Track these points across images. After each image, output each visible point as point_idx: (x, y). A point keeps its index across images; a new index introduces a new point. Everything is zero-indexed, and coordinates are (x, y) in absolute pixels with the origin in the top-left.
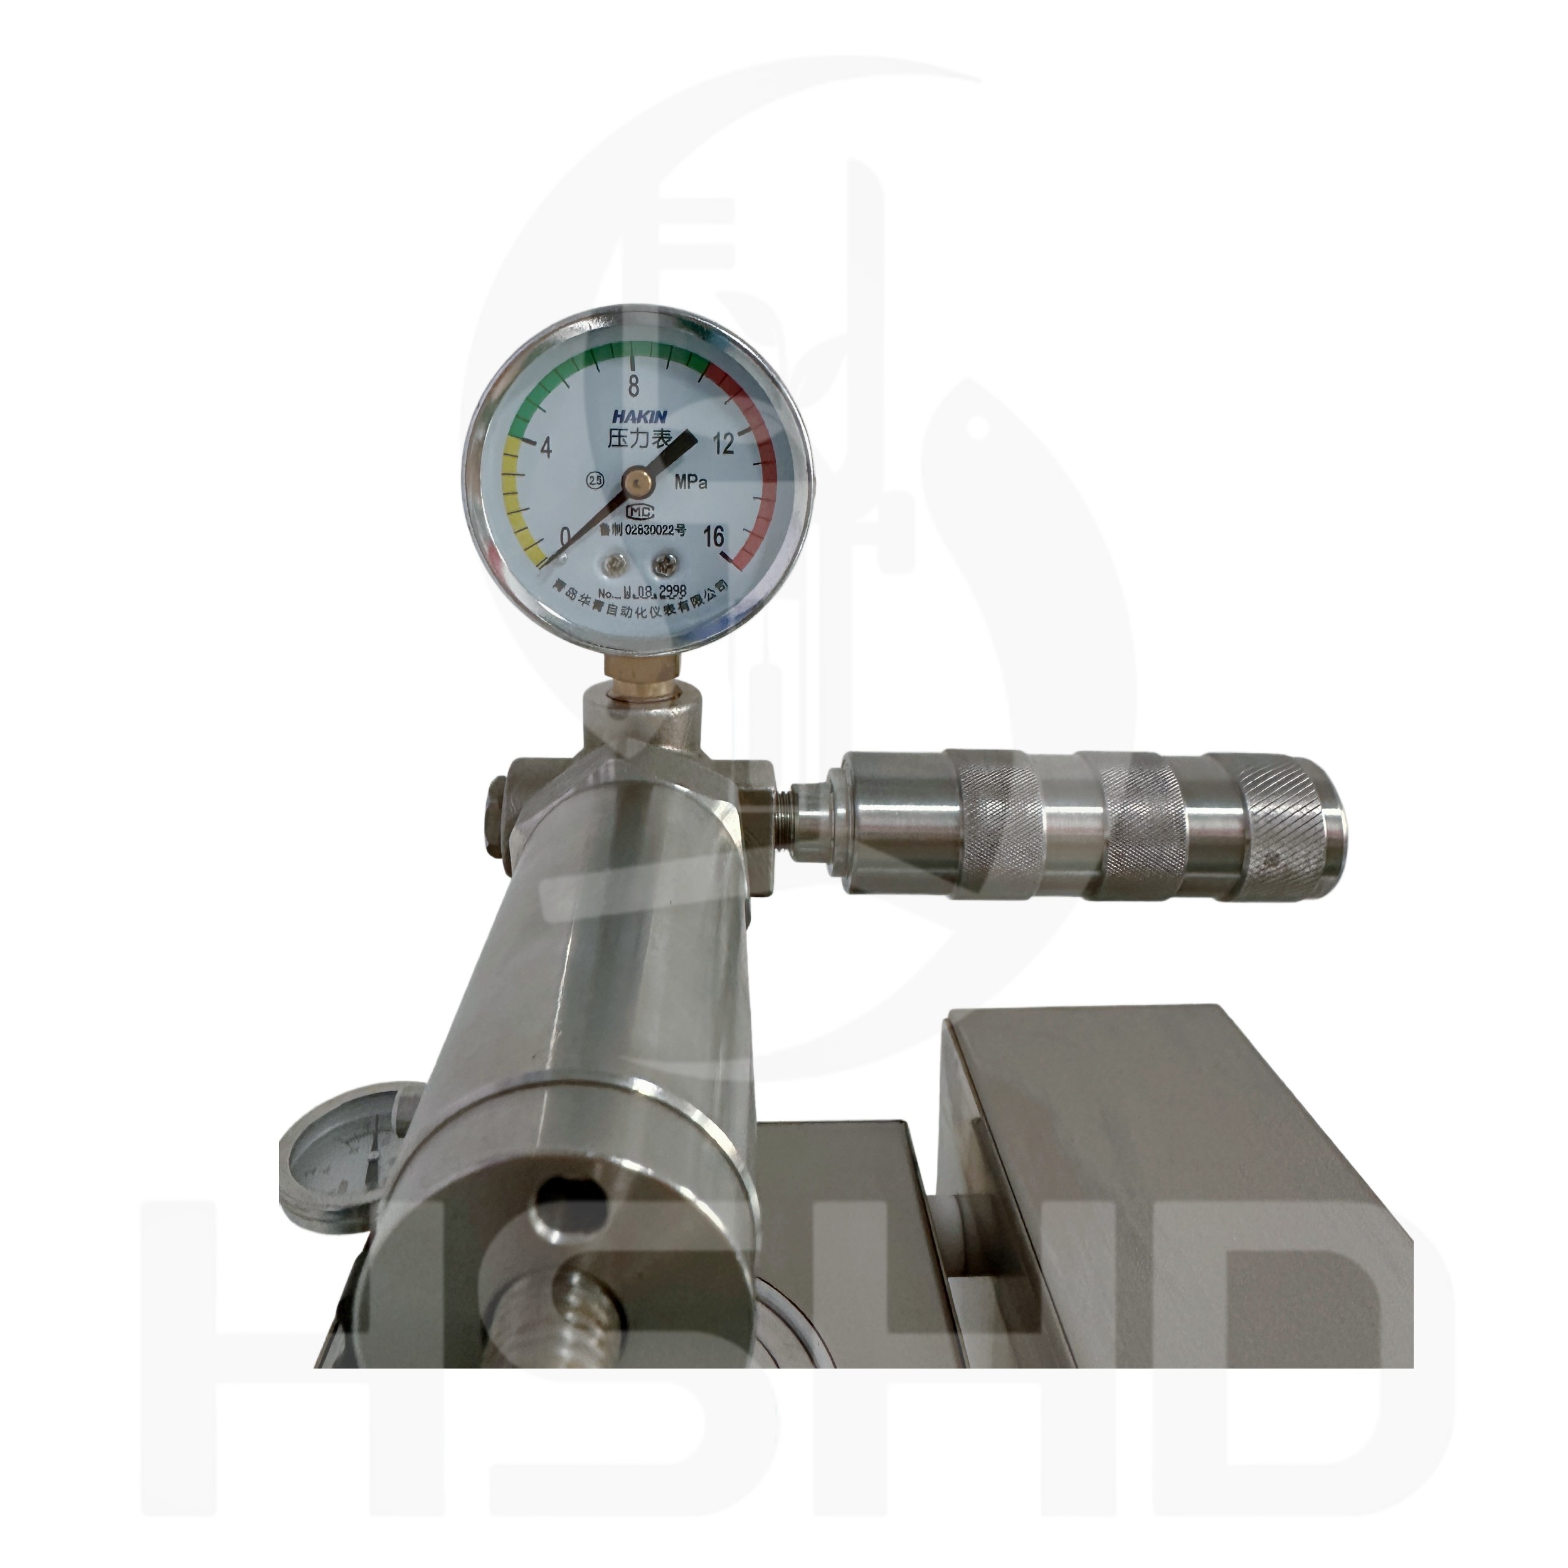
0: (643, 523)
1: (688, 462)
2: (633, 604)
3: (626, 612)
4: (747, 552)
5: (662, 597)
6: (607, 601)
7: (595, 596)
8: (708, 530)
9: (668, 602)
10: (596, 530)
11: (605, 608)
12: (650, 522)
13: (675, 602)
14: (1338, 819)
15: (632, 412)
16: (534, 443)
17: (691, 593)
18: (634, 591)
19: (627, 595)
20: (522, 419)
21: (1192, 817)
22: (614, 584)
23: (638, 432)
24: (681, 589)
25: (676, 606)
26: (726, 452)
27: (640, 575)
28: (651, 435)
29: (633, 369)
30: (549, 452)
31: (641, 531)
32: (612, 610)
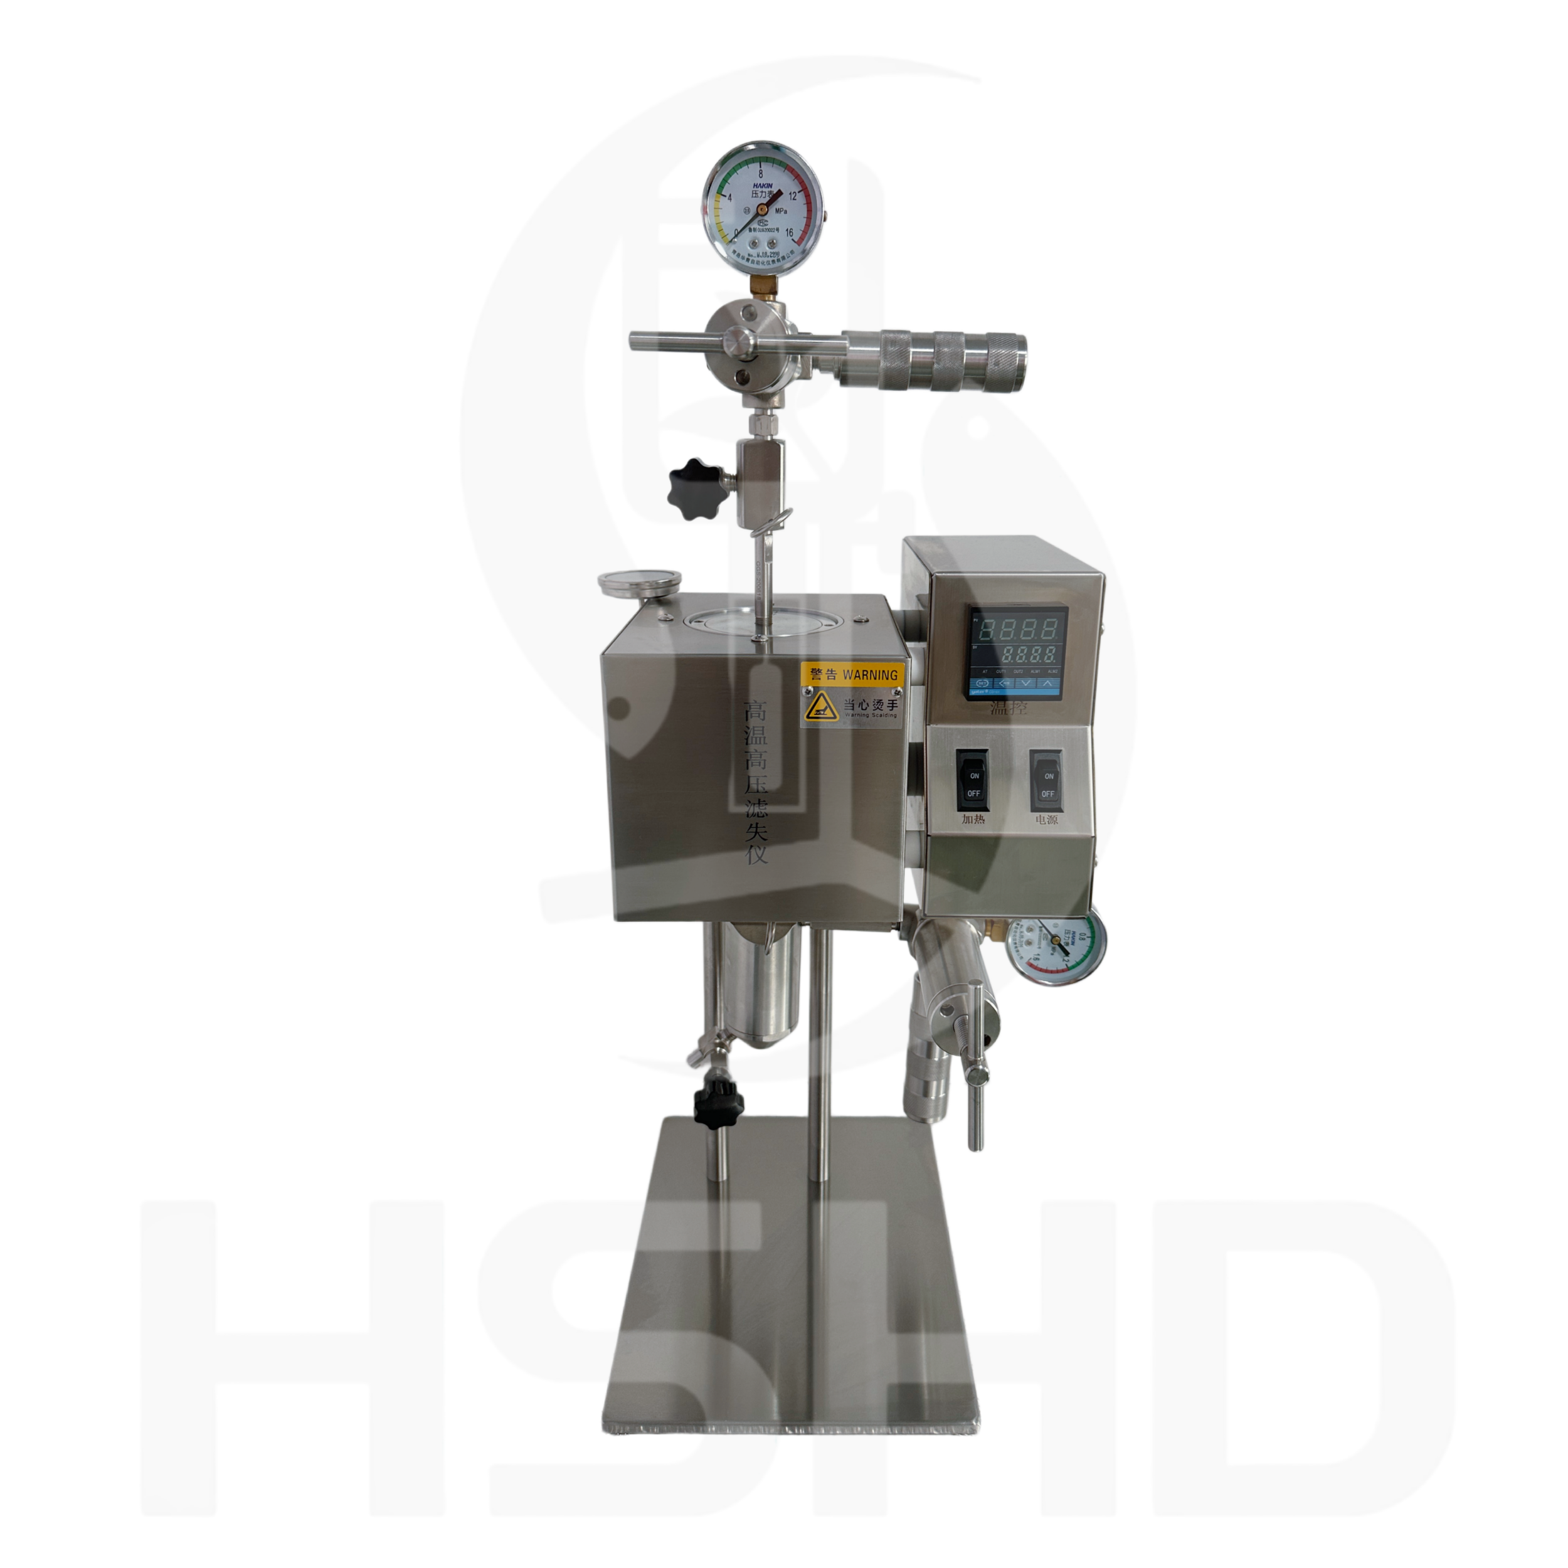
0: (764, 227)
1: (780, 203)
2: (761, 259)
3: (758, 263)
4: (802, 239)
5: (771, 257)
6: (751, 258)
7: (746, 256)
8: (787, 230)
9: (773, 258)
10: (747, 230)
11: (750, 261)
12: (766, 227)
13: (776, 259)
14: (1023, 356)
15: (760, 184)
16: (725, 196)
17: (781, 255)
18: (761, 254)
19: (758, 256)
20: (721, 187)
21: (967, 354)
22: (754, 252)
23: (762, 192)
24: (778, 254)
25: (776, 260)
26: (794, 199)
27: (764, 247)
28: (767, 193)
29: (760, 167)
30: (731, 199)
31: (763, 231)
32: (753, 262)
